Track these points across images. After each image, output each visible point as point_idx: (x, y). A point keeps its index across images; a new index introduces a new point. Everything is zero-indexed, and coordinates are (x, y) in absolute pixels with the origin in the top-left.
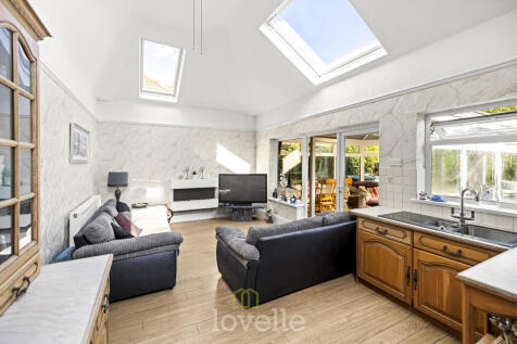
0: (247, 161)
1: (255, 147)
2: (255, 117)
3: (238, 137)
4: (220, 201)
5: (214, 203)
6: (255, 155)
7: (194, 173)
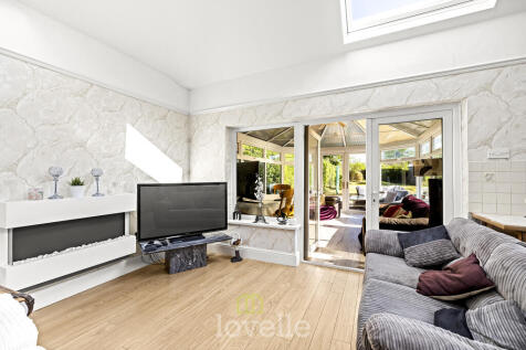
0: (177, 162)
1: (189, 141)
2: (189, 90)
3: (164, 117)
4: (140, 240)
5: (127, 244)
6: (189, 153)
7: (77, 183)
